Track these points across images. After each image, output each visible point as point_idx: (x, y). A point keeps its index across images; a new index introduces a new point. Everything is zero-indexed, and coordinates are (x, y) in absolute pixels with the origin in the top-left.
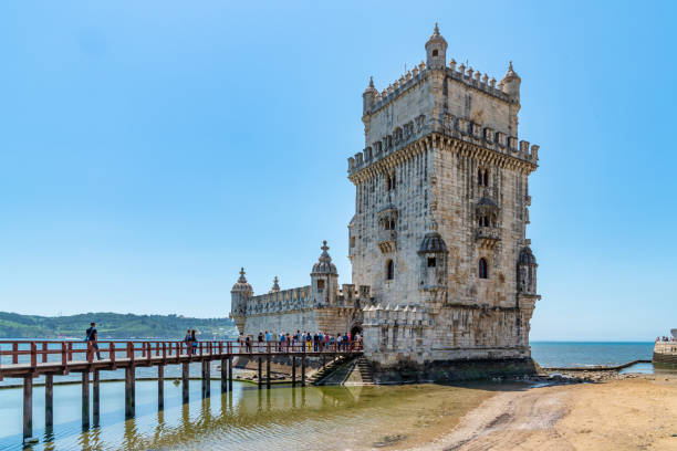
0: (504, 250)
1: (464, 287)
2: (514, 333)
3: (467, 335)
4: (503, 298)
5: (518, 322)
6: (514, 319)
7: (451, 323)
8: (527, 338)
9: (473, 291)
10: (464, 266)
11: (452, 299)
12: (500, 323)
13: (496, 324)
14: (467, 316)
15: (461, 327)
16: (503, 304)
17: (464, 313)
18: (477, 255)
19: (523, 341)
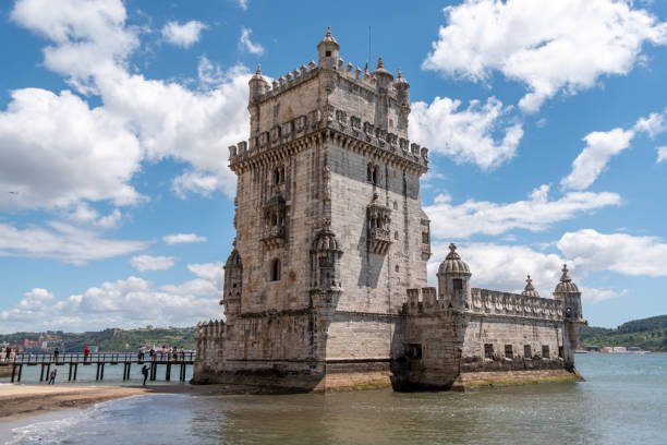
0: (296, 243)
1: (255, 294)
2: (307, 342)
3: (256, 346)
4: (294, 300)
5: (311, 327)
6: (306, 323)
7: (242, 333)
8: (324, 347)
9: (263, 297)
10: (256, 273)
11: (245, 309)
12: (290, 329)
13: (285, 331)
14: (257, 325)
15: (251, 337)
16: (293, 306)
17: (254, 321)
18: (268, 258)
19: (318, 352)
